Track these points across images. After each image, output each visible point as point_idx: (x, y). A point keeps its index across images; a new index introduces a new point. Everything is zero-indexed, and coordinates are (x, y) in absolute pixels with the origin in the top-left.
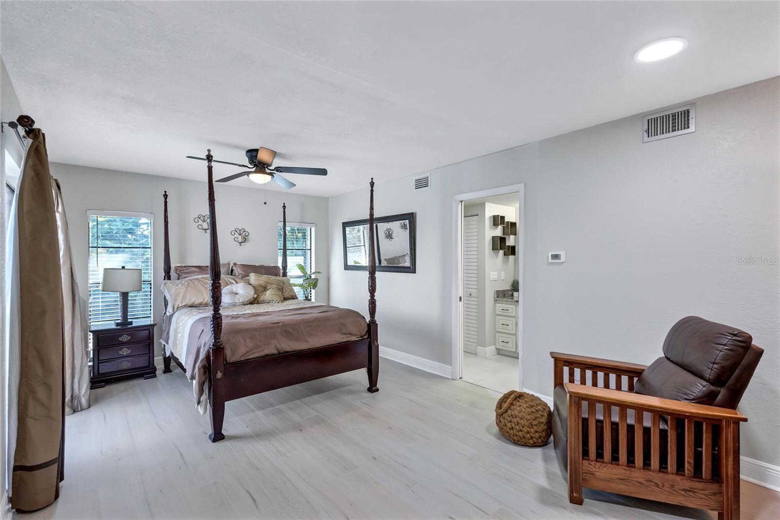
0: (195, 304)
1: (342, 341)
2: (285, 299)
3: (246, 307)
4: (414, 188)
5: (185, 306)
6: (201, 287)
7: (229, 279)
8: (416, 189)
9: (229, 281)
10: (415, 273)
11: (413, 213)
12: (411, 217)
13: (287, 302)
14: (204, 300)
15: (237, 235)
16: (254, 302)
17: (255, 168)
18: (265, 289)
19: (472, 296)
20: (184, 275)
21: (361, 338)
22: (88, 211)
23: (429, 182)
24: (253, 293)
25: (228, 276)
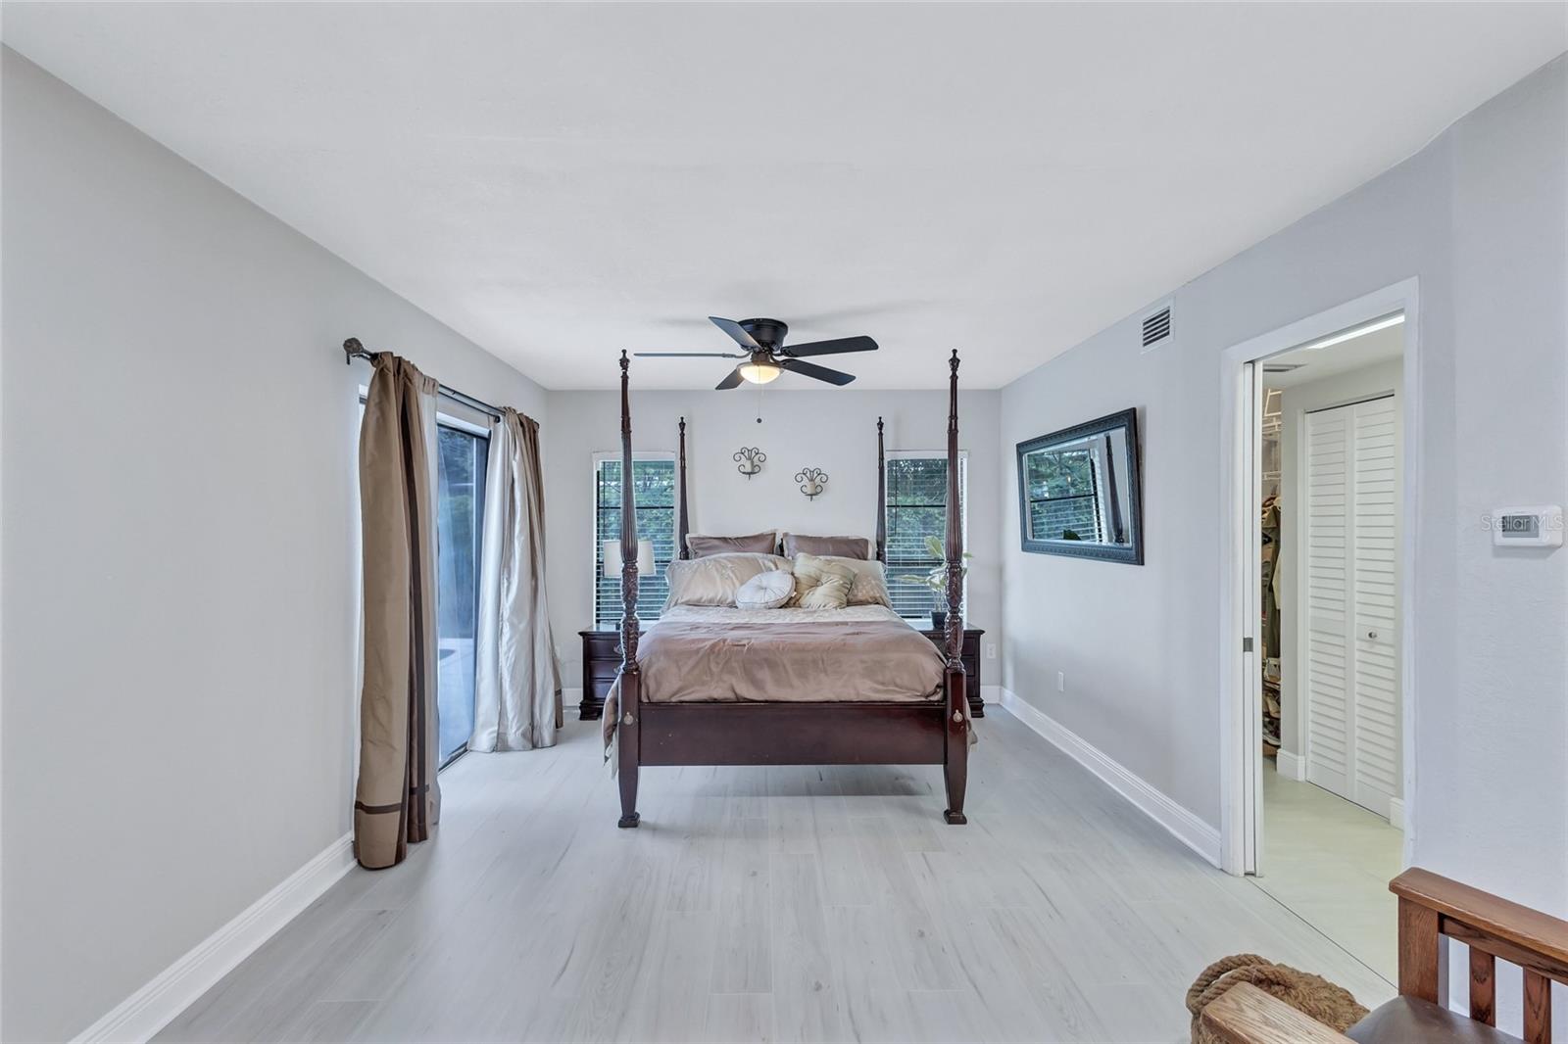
0: (703, 600)
1: (882, 699)
2: (849, 603)
3: (776, 612)
4: (1142, 342)
5: (688, 603)
6: (715, 573)
7: (766, 562)
8: (1145, 344)
9: (764, 564)
10: (1143, 564)
11: (1134, 410)
12: (1130, 420)
13: (849, 610)
14: (716, 596)
15: (805, 481)
16: (790, 603)
17: (750, 356)
18: (816, 582)
19: (1377, 639)
20: (700, 552)
21: (923, 699)
22: (594, 455)
23: (1171, 324)
24: (788, 589)
25: (770, 556)
